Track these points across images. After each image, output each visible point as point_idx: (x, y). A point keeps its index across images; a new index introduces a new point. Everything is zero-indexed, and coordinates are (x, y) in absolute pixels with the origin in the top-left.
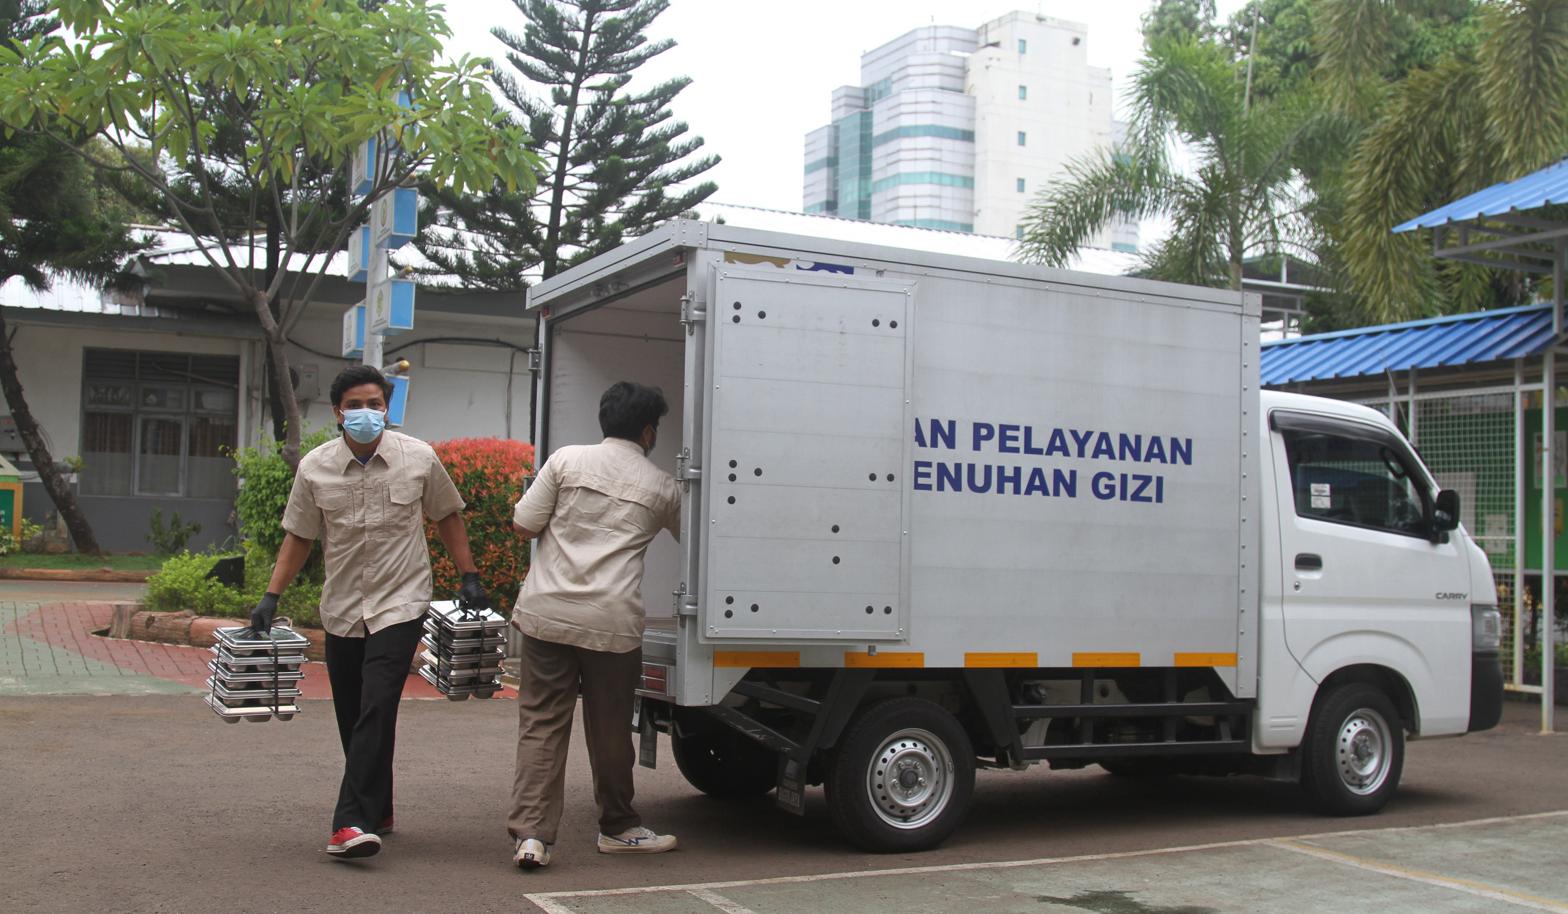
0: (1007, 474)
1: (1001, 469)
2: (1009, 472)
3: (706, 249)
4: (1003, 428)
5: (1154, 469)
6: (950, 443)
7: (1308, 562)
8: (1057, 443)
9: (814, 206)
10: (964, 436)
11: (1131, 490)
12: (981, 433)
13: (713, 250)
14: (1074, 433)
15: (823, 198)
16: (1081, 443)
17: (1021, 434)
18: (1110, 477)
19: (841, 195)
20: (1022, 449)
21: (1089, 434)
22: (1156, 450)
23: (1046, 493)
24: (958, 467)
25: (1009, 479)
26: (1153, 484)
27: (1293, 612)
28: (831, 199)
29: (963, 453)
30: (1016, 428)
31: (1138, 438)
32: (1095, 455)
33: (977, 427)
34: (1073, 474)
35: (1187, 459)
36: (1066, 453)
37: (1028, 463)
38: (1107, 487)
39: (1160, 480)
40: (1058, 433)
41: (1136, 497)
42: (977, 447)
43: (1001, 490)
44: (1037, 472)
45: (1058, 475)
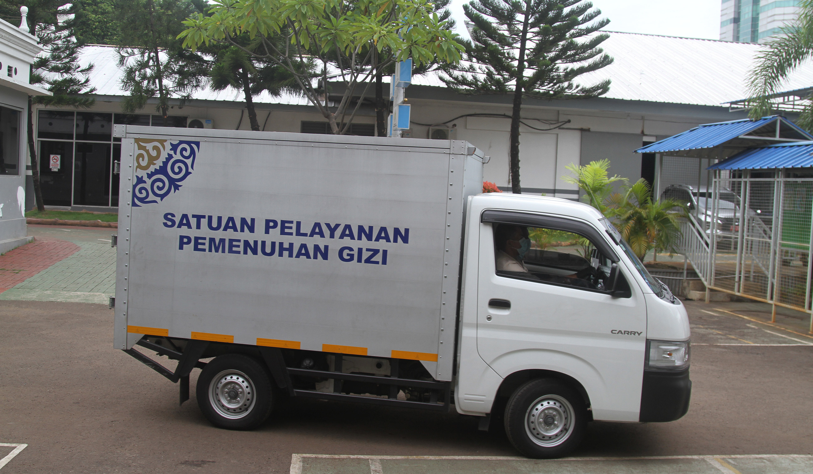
0: (284, 246)
1: (281, 244)
2: (286, 246)
3: (125, 138)
4: (283, 222)
5: (382, 245)
6: (252, 229)
7: (497, 304)
8: (317, 230)
9: (727, 21)
10: (260, 227)
11: (364, 257)
12: (269, 225)
13: (129, 138)
14: (328, 225)
15: (732, 16)
16: (332, 231)
17: (294, 226)
18: (351, 249)
19: (742, 14)
20: (294, 234)
21: (337, 226)
22: (383, 234)
23: (308, 257)
24: (256, 242)
25: (286, 249)
26: (380, 254)
27: (483, 333)
28: (737, 17)
29: (259, 235)
30: (292, 222)
31: (371, 228)
32: (342, 237)
33: (268, 222)
34: (326, 247)
35: (405, 240)
36: (322, 236)
37: (297, 241)
38: (348, 255)
39: (385, 252)
40: (317, 225)
41: (368, 261)
42: (267, 232)
43: (281, 255)
44: (304, 246)
45: (317, 248)
